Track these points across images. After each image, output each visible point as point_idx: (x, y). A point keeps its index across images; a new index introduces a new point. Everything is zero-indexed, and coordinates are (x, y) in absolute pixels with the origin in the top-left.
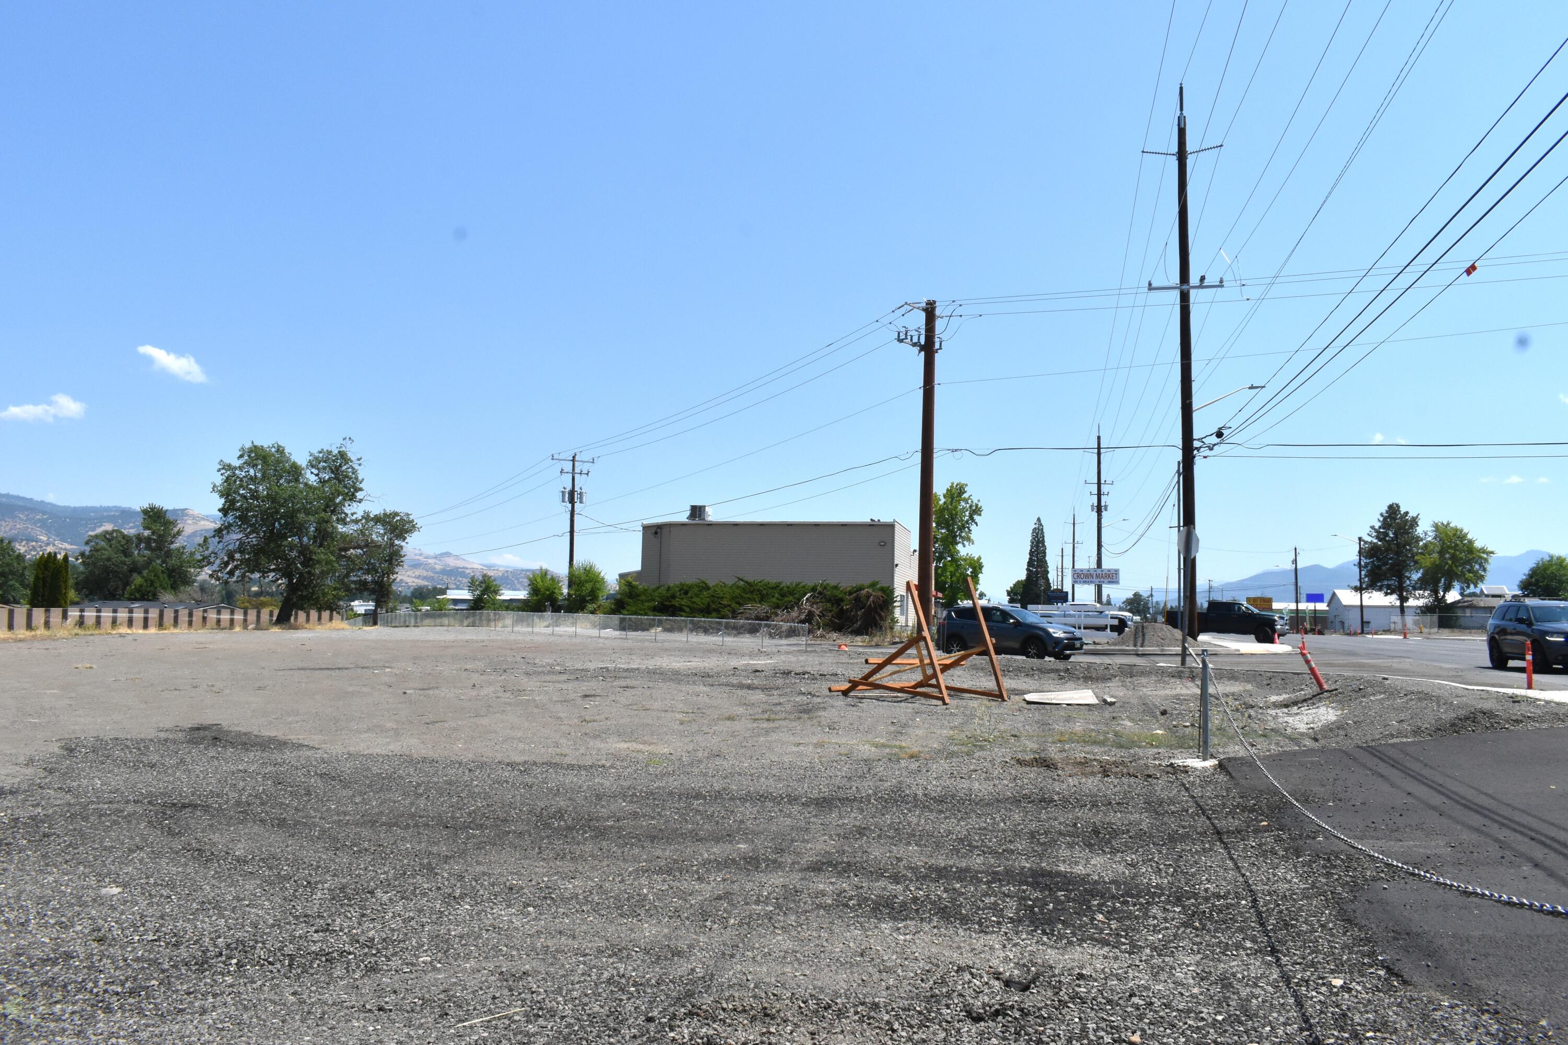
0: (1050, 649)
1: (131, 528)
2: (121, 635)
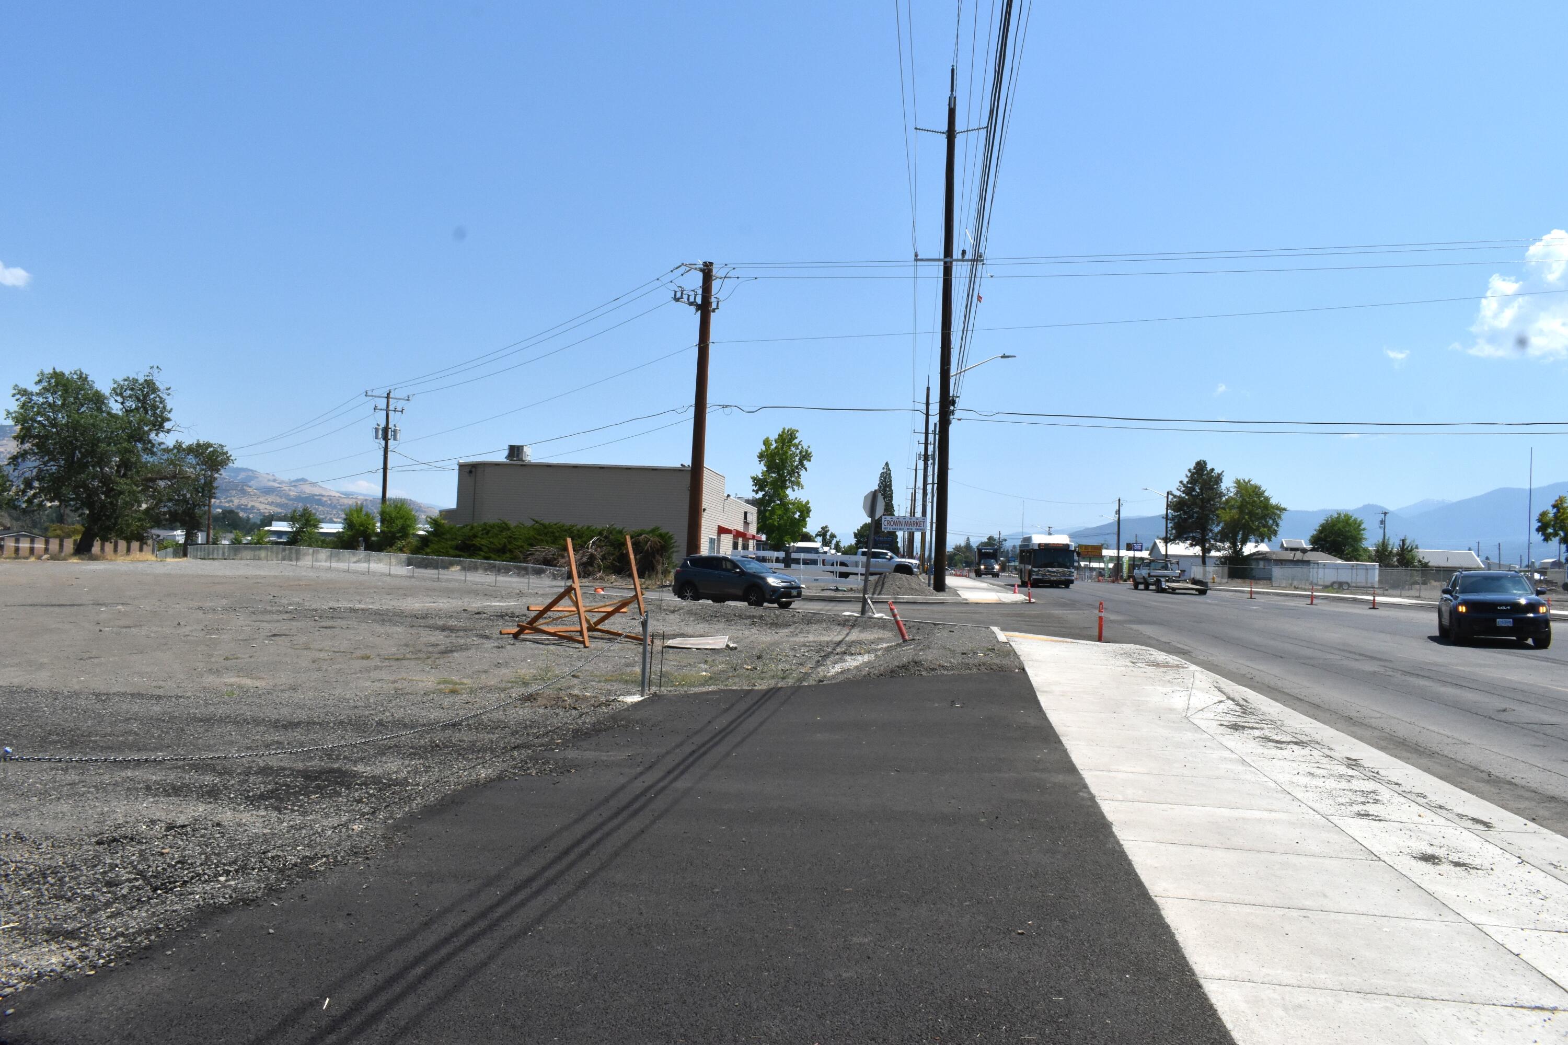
0: (768, 597)
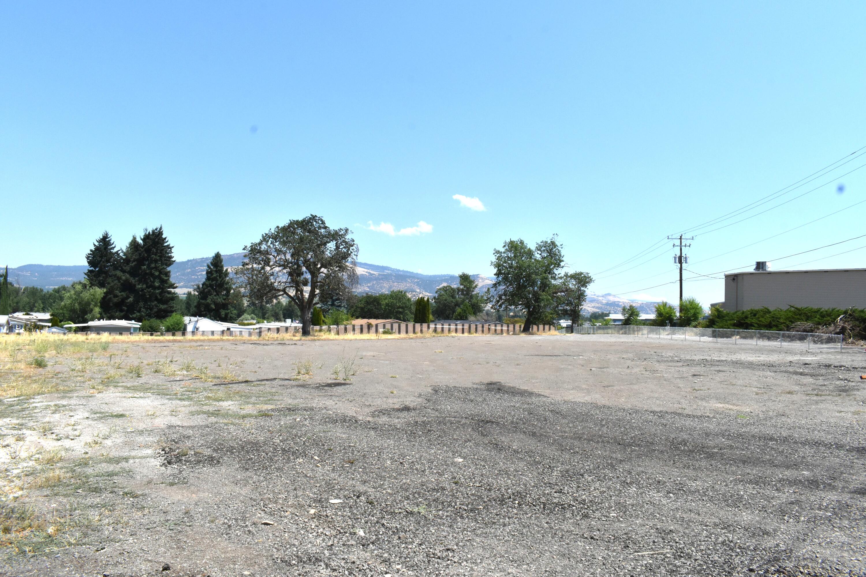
2: (453, 337)
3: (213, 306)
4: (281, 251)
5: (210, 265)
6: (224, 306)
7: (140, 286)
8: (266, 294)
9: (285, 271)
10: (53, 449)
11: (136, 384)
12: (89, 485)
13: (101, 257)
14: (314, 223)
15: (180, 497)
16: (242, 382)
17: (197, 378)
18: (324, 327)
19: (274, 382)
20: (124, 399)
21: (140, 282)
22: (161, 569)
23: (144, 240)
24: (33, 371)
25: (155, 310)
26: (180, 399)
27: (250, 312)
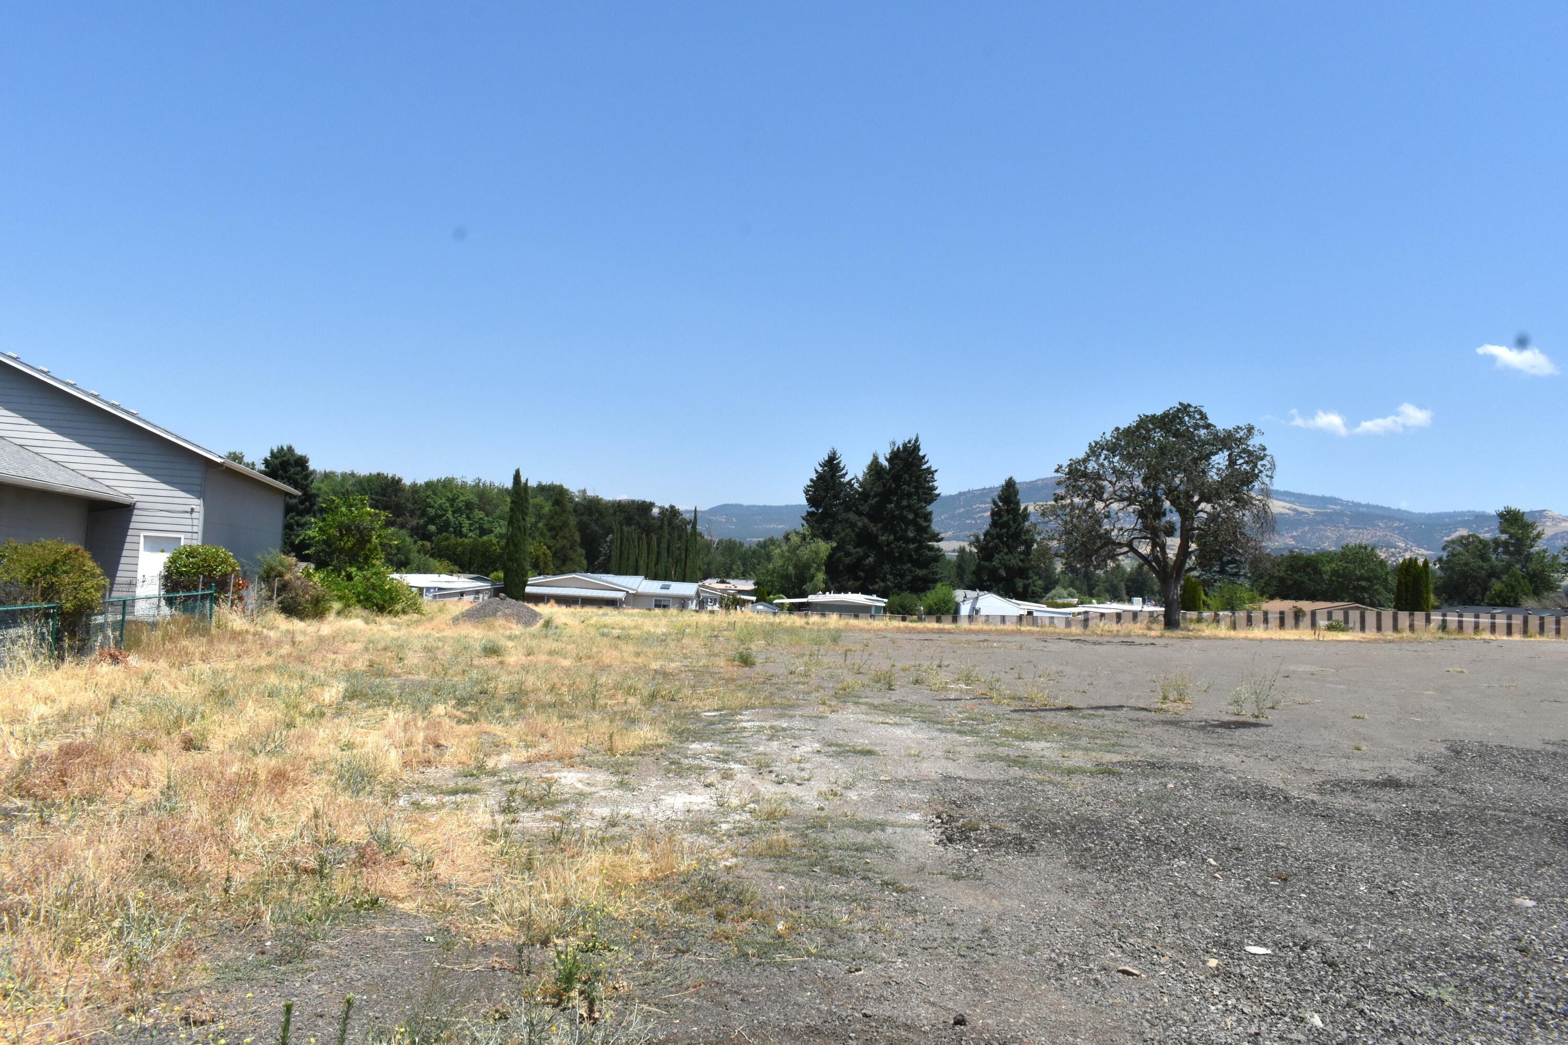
1: (1486, 532)
2: (1485, 641)
3: (1003, 573)
4: (1123, 473)
5: (997, 500)
6: (1022, 573)
7: (884, 538)
8: (1097, 551)
9: (1131, 509)
10: (774, 797)
11: (886, 701)
12: (830, 862)
13: (826, 491)
14: (1187, 419)
15: (971, 902)
16: (1062, 709)
17: (983, 697)
18: (1206, 614)
19: (1118, 713)
20: (869, 725)
21: (885, 529)
22: (952, 1022)
23: (890, 460)
24: (737, 671)
25: (909, 578)
26: (959, 732)
27: (1066, 585)
